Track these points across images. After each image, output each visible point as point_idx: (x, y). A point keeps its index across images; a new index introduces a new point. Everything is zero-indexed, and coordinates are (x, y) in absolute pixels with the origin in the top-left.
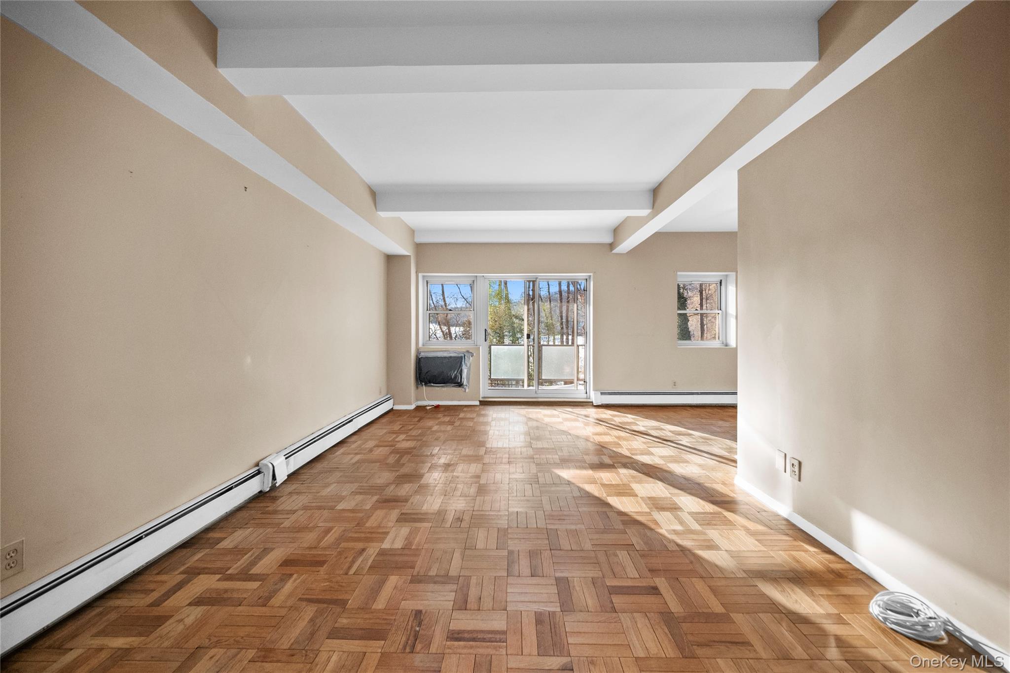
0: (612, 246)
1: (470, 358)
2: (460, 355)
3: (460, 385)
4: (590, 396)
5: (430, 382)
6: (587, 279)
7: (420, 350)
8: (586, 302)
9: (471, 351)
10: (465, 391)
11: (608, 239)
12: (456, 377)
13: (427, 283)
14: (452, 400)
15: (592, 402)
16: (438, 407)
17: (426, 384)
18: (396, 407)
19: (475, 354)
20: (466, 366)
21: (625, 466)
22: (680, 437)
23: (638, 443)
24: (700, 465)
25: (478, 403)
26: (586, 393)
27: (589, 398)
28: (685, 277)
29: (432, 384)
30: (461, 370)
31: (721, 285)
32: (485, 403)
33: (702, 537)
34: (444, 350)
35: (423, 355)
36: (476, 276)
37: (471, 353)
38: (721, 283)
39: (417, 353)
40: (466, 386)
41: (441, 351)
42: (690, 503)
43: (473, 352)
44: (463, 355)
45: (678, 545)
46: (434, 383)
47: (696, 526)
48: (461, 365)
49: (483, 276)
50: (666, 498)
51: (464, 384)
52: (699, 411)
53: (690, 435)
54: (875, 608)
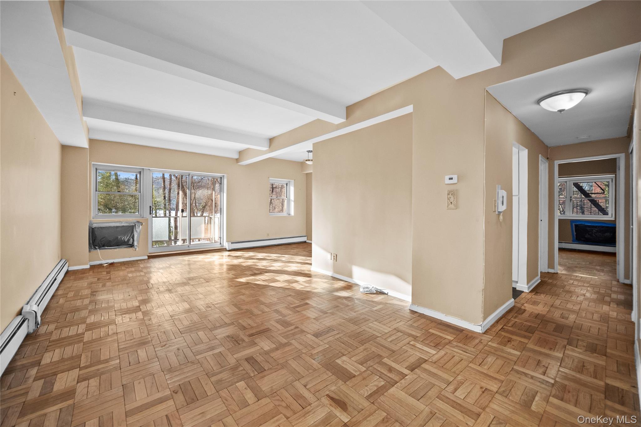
0: (237, 160)
1: (140, 226)
2: (131, 224)
3: (132, 246)
4: (223, 245)
5: (104, 246)
6: (221, 178)
7: (92, 222)
8: (221, 190)
9: (140, 221)
10: (136, 250)
11: (236, 156)
12: (129, 240)
13: (96, 170)
14: (124, 258)
15: (226, 249)
16: (112, 264)
17: (100, 248)
18: (71, 268)
19: (144, 224)
20: (137, 232)
21: (266, 272)
22: (281, 258)
23: (264, 263)
24: (296, 267)
25: (147, 257)
26: (221, 244)
27: (223, 247)
28: (273, 180)
29: (106, 247)
30: (133, 236)
31: (287, 185)
32: (150, 257)
33: (311, 287)
34: (116, 221)
35: (95, 225)
36: (143, 169)
37: (141, 223)
38: (287, 184)
39: (90, 224)
40: (137, 246)
41: (114, 222)
42: (301, 279)
43: (142, 222)
44: (134, 224)
45: (305, 291)
46: (107, 247)
47: (307, 285)
48: (133, 232)
49: (149, 169)
50: (291, 279)
51: (135, 245)
52: (280, 247)
53: (284, 257)
54: (361, 290)
